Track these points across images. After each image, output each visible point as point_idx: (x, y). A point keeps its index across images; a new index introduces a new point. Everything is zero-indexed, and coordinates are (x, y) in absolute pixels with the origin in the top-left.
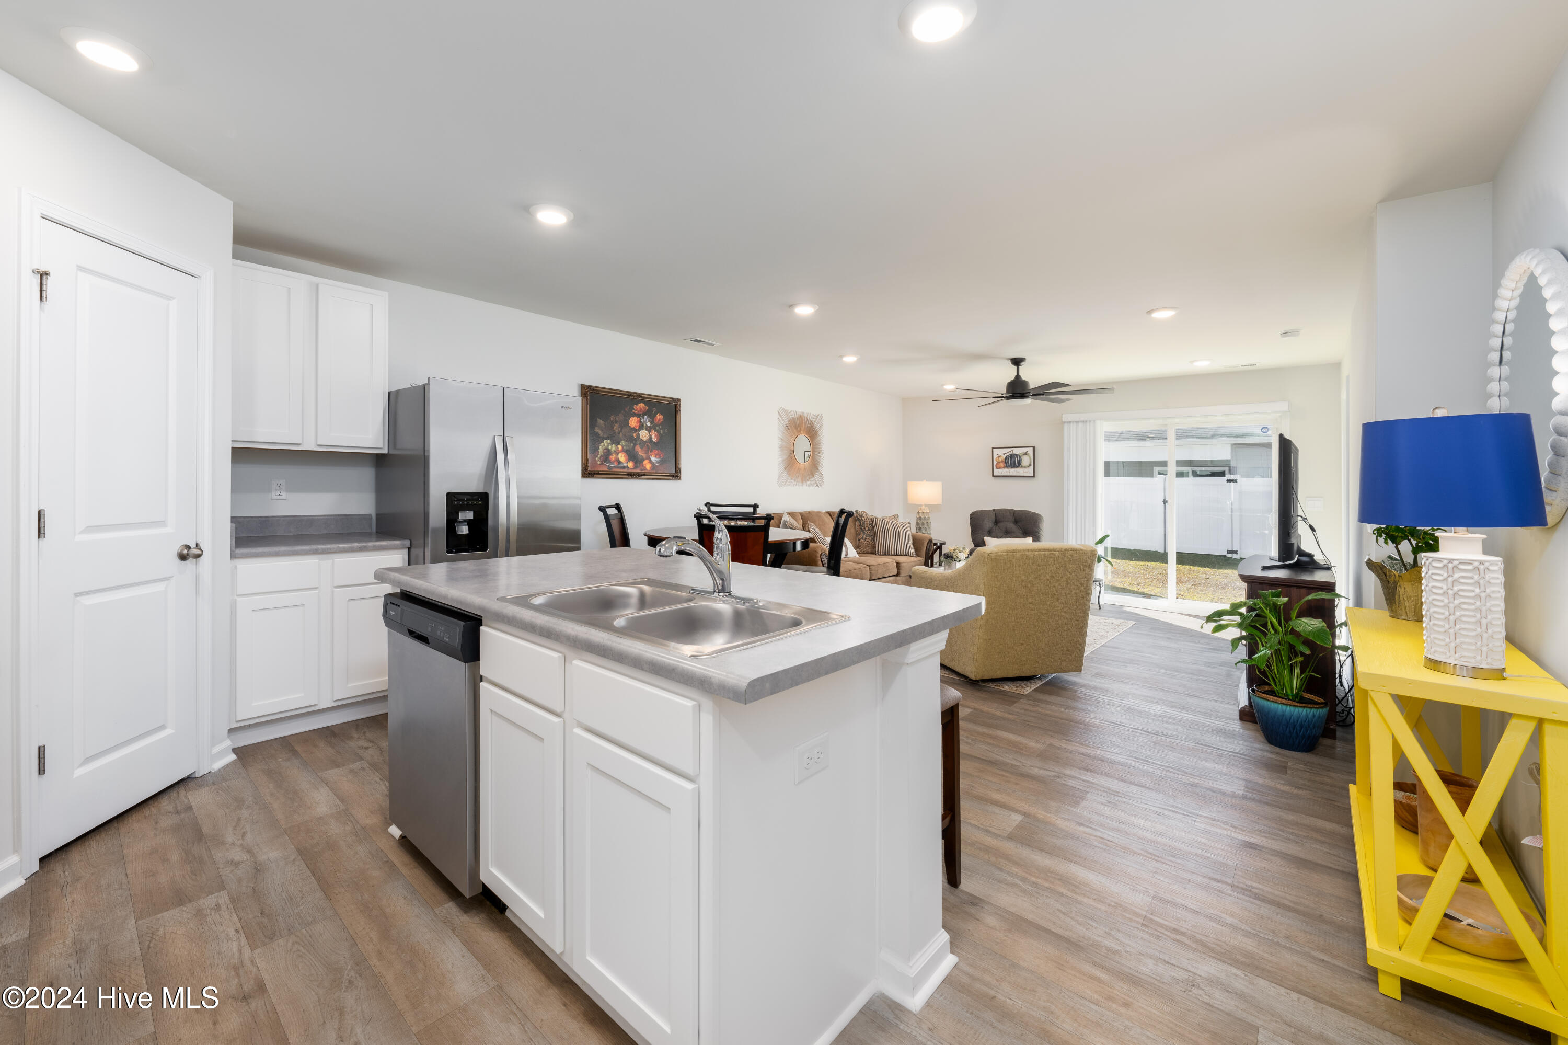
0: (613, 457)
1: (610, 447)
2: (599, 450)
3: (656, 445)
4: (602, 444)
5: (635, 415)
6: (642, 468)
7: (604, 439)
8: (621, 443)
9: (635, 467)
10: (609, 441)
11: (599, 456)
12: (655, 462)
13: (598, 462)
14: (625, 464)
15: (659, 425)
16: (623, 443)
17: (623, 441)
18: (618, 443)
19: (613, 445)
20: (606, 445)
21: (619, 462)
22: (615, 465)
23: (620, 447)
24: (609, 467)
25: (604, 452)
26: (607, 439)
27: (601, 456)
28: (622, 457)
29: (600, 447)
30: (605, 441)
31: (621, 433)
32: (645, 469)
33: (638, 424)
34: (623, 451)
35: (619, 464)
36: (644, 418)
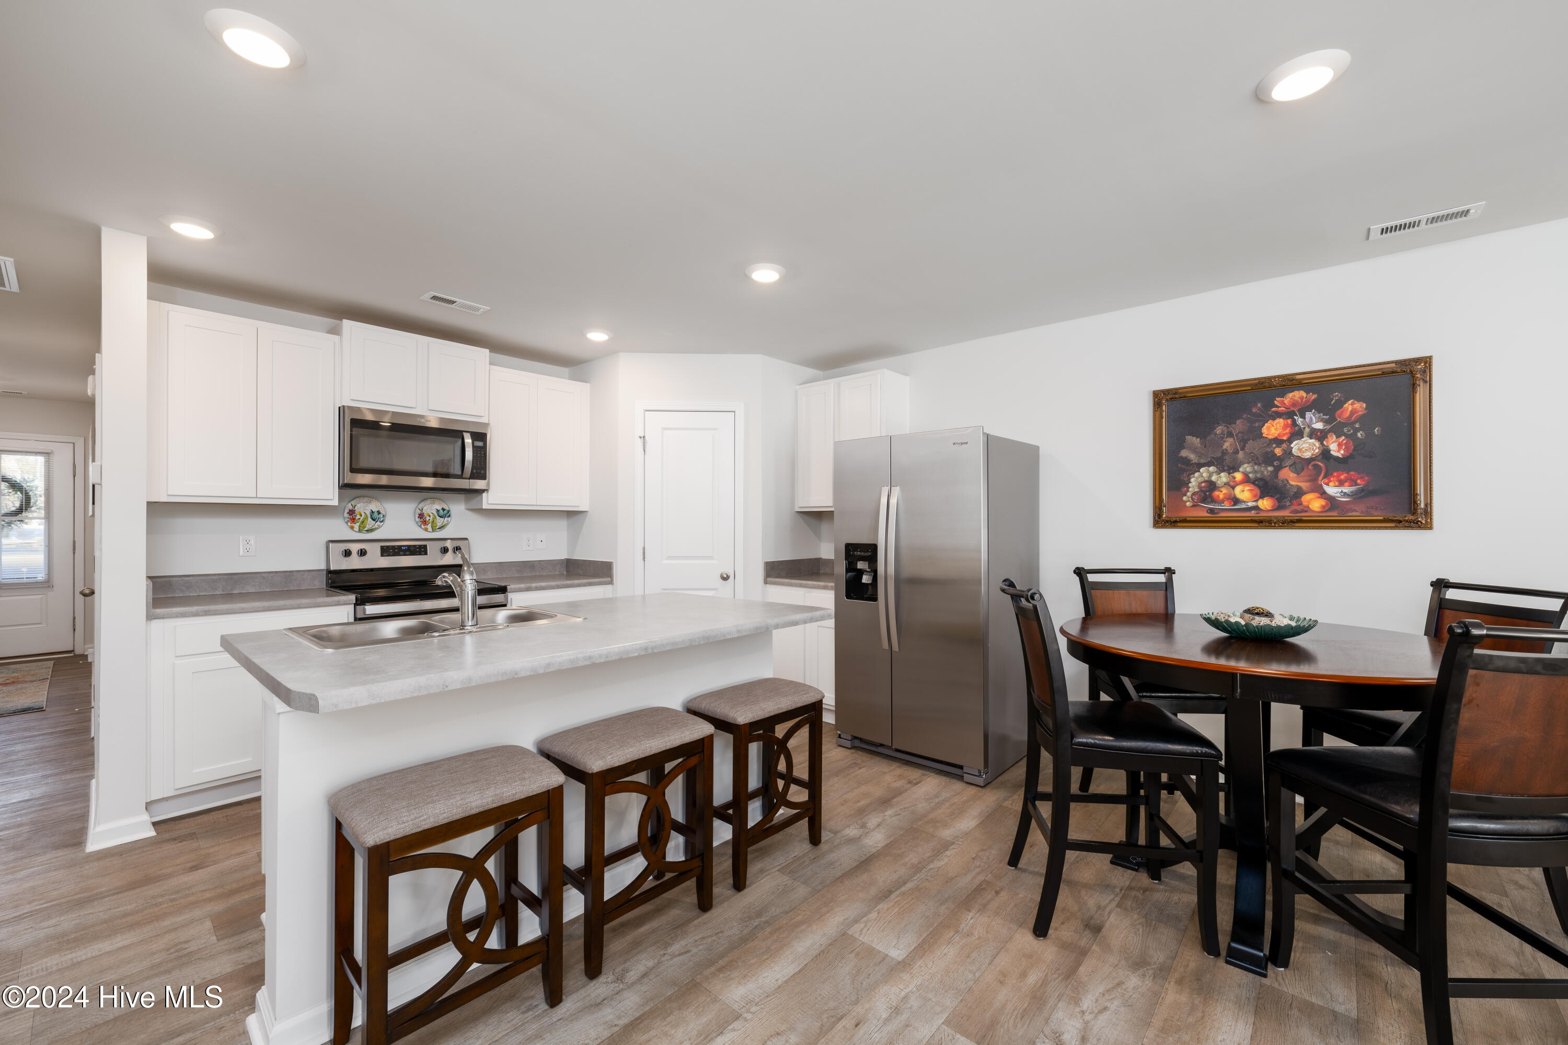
0: (1221, 494)
1: (1214, 478)
2: (1190, 485)
3: (1342, 462)
4: (1197, 474)
5: (1279, 415)
6: (1299, 508)
7: (1200, 466)
8: (1241, 469)
9: (1275, 509)
10: (1212, 469)
11: (1189, 494)
12: (1338, 495)
13: (1188, 504)
14: (1250, 504)
15: (1355, 422)
16: (1247, 468)
17: (1246, 465)
18: (1233, 469)
19: (1222, 474)
20: (1204, 475)
21: (1236, 501)
22: (1226, 506)
23: (1238, 476)
24: (1212, 511)
25: (1199, 486)
26: (1208, 464)
27: (1194, 494)
28: (1244, 493)
29: (1192, 480)
30: (1202, 470)
31: (1241, 452)
32: (1307, 509)
33: (1287, 431)
34: (1246, 480)
35: (1235, 504)
36: (1303, 417)
